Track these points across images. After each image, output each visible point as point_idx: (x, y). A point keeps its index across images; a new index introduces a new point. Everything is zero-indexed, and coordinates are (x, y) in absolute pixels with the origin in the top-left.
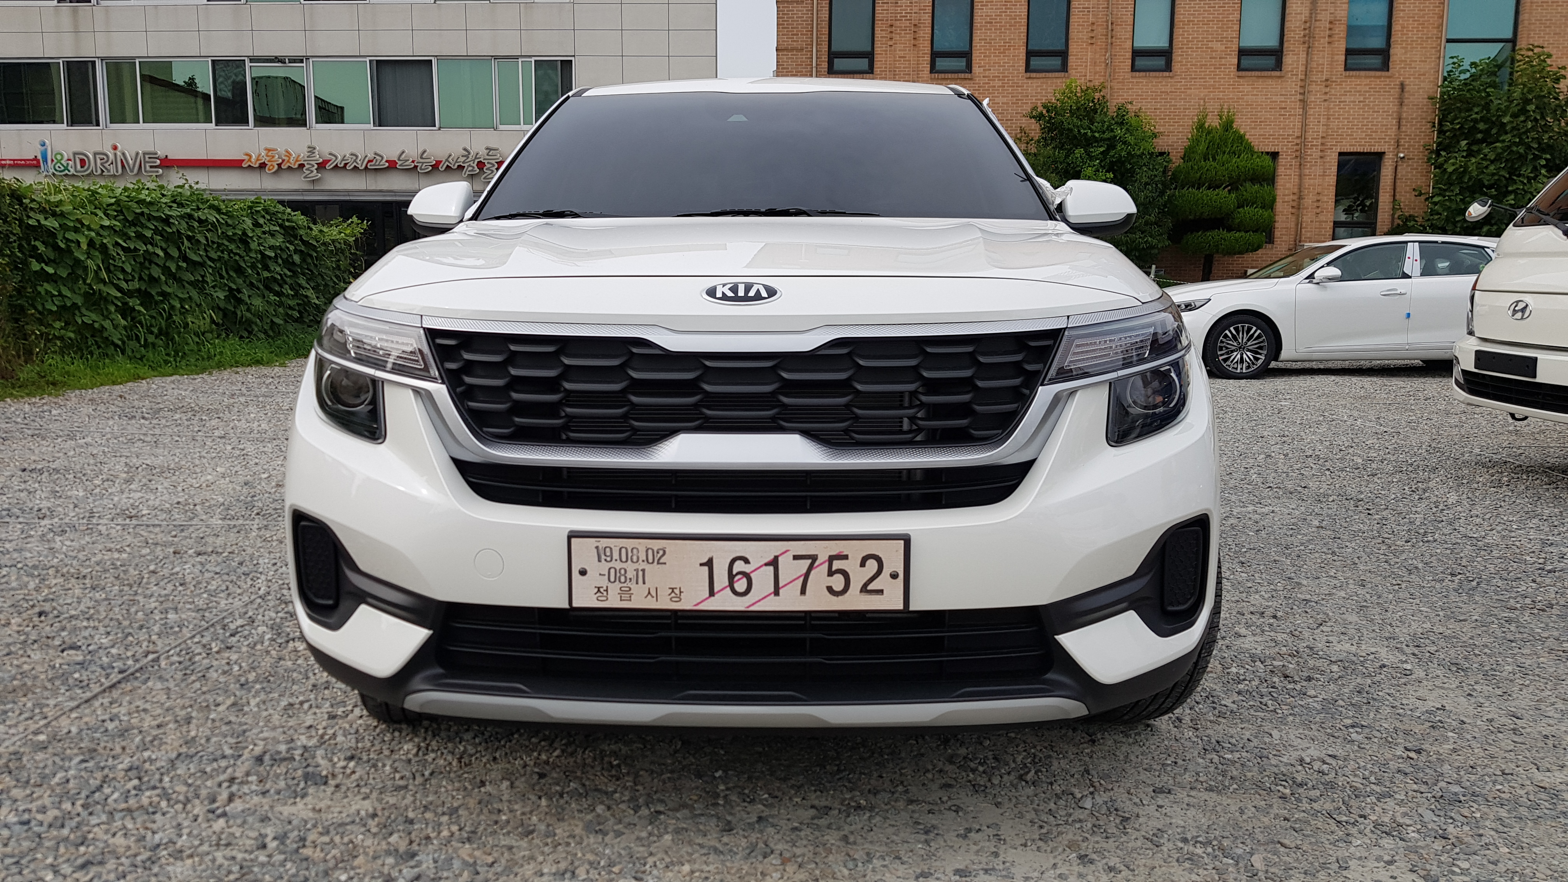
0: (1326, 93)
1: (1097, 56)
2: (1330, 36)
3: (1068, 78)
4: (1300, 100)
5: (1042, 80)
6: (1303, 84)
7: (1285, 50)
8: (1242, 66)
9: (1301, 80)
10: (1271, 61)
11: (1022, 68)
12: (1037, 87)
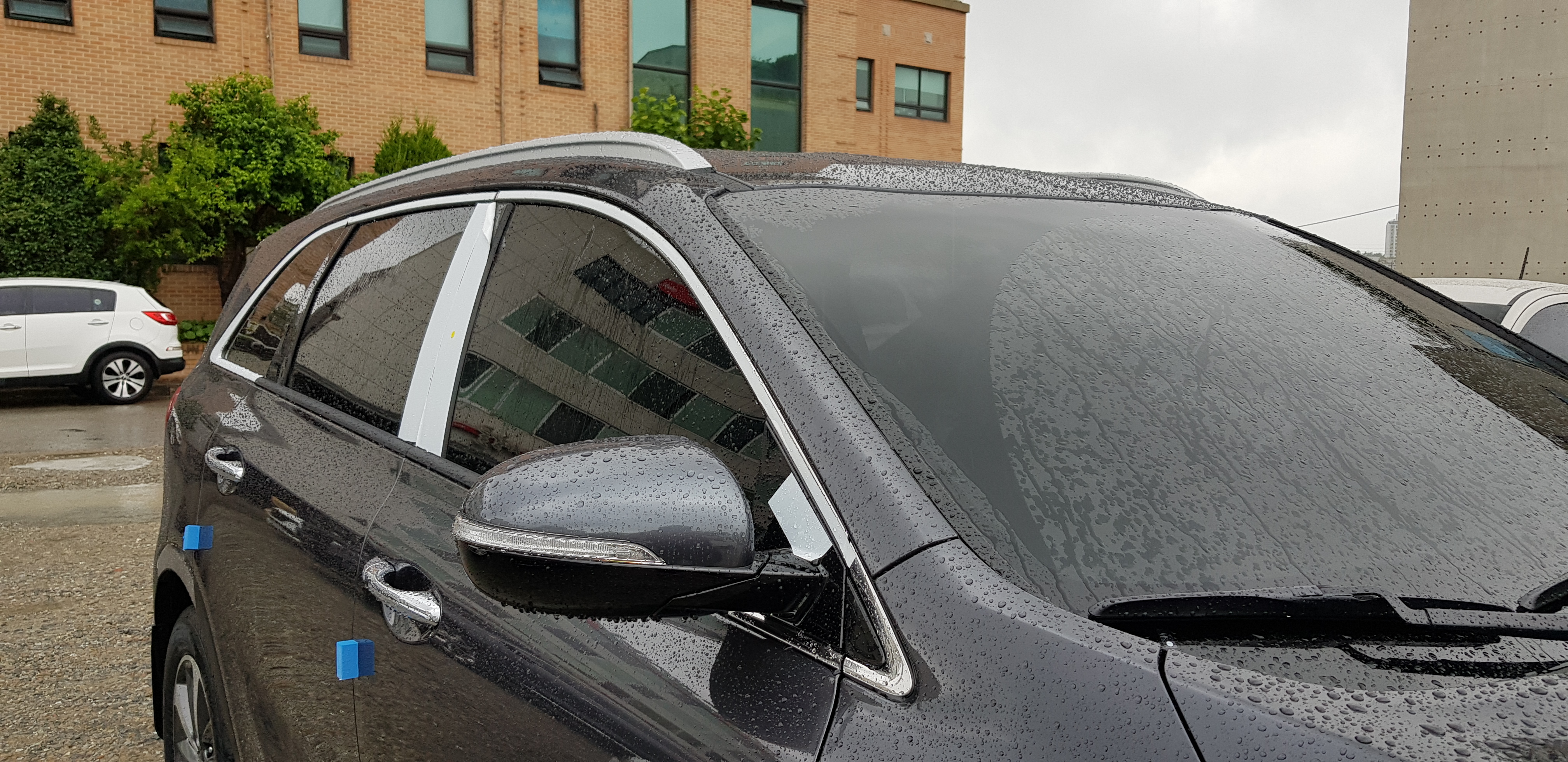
0: (522, 106)
1: (254, 28)
2: (521, 44)
3: (216, 50)
4: (497, 111)
5: (179, 49)
6: (498, 93)
7: (475, 52)
8: (430, 64)
9: (496, 89)
10: (461, 62)
11: (150, 30)
12: (173, 56)
